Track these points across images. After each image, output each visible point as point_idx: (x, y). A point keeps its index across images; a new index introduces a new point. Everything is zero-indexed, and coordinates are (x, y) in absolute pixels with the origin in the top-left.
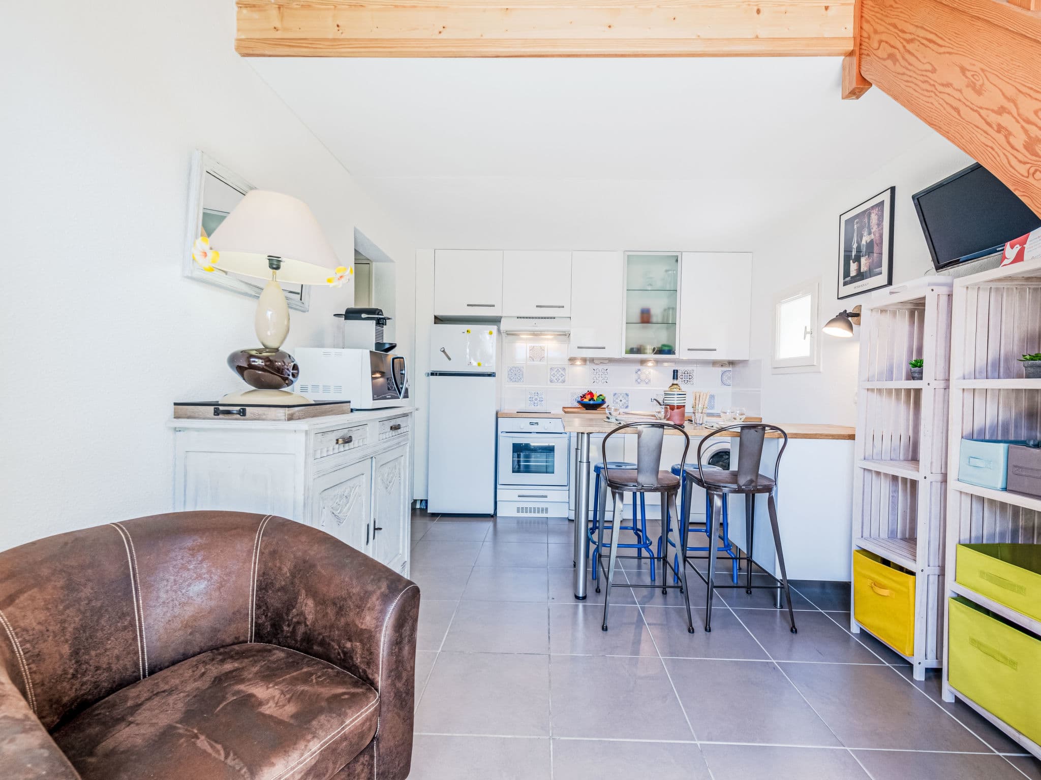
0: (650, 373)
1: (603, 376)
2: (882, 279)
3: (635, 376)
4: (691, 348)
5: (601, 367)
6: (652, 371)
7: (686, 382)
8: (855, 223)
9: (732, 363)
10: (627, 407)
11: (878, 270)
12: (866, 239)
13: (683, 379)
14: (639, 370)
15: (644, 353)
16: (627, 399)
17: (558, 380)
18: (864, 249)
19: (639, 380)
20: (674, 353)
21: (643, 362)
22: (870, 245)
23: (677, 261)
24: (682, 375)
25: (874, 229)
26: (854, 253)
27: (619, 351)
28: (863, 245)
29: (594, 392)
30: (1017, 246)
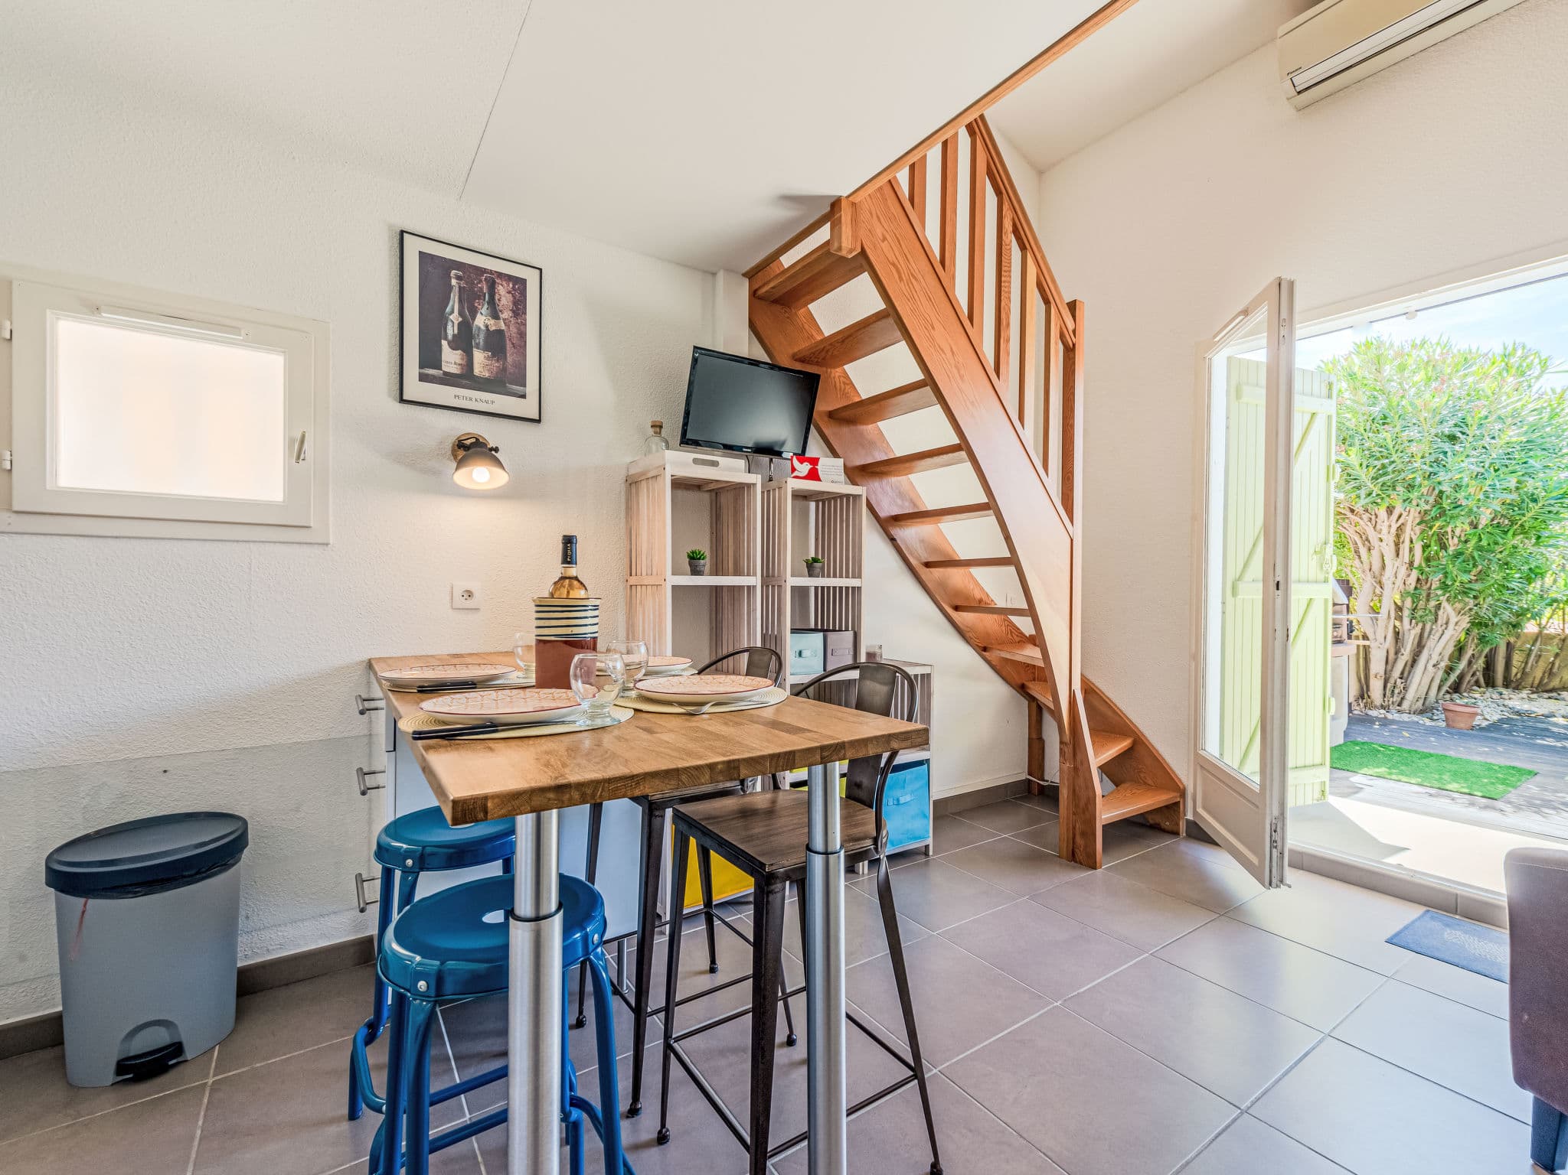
2: (527, 407)
8: (452, 275)
11: (516, 388)
12: (484, 321)
18: (482, 337)
22: (496, 340)
25: (505, 313)
28: (479, 329)
30: (806, 463)
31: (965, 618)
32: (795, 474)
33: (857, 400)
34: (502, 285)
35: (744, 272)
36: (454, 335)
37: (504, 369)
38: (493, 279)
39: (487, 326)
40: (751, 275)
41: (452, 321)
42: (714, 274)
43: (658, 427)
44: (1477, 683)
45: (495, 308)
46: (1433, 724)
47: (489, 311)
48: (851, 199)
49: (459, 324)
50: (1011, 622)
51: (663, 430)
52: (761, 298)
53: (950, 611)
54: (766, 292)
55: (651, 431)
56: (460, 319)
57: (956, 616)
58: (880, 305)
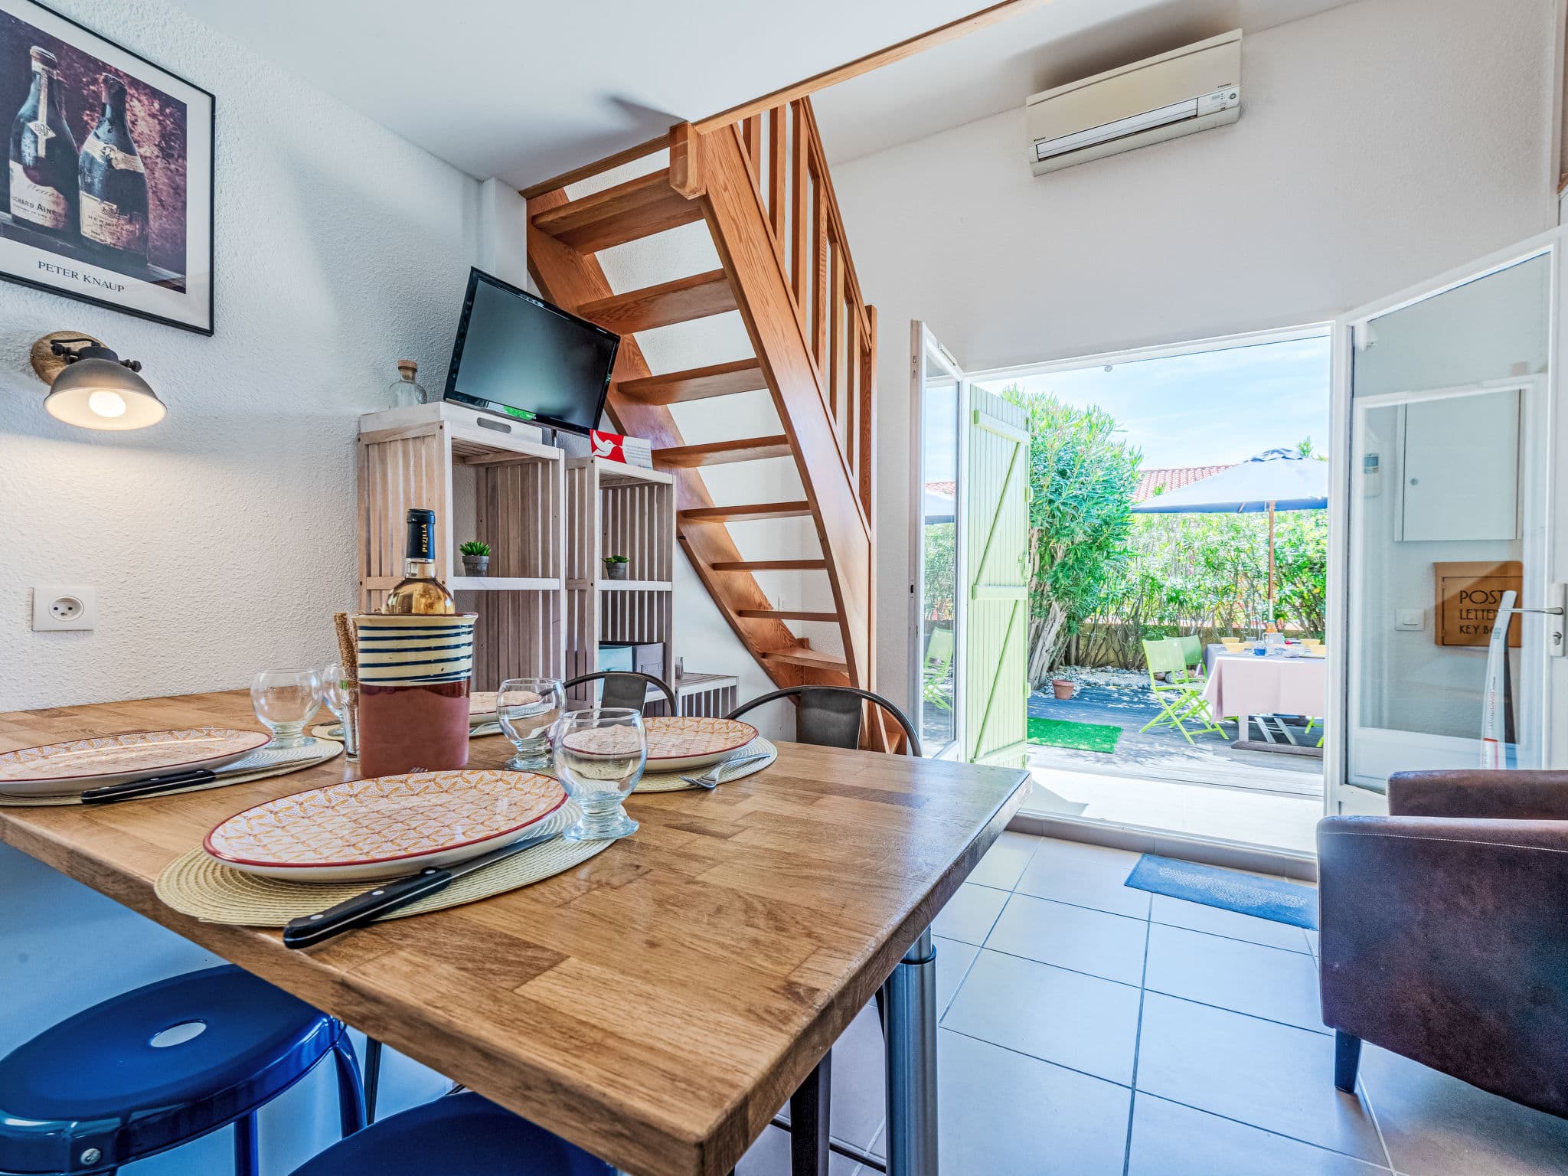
12: (102, 149)
18: (98, 174)
26: (32, 148)
28: (92, 160)
30: (608, 441)
31: (745, 623)
32: (597, 452)
33: (647, 376)
34: (139, 101)
35: (522, 189)
36: (37, 159)
37: (144, 238)
38: (121, 88)
39: (109, 160)
40: (530, 195)
41: (33, 133)
42: (480, 182)
43: (408, 370)
44: (1061, 664)
45: (125, 134)
46: (1046, 697)
47: (112, 136)
48: (697, 128)
49: (48, 141)
50: (784, 627)
51: (416, 374)
52: (541, 228)
53: (734, 616)
54: (552, 221)
55: (398, 375)
56: (51, 134)
57: (738, 620)
58: (715, 264)
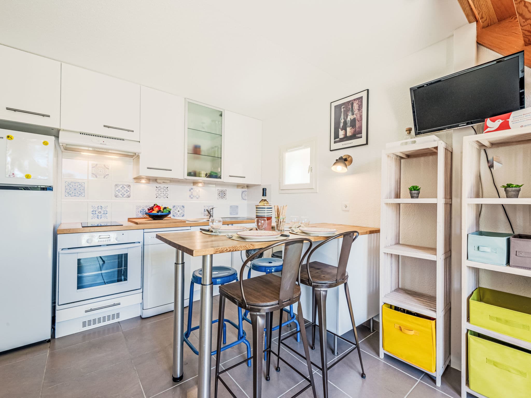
0: (199, 191)
1: (164, 192)
2: (363, 141)
3: (189, 193)
4: (231, 175)
5: (162, 186)
6: (201, 189)
7: (222, 198)
8: (342, 108)
9: (248, 186)
10: (183, 216)
11: (359, 135)
12: (350, 117)
13: (221, 196)
14: (192, 189)
15: (199, 177)
16: (183, 210)
17: (123, 195)
18: (349, 123)
19: (192, 196)
20: (220, 178)
21: (195, 183)
22: (353, 122)
23: (221, 115)
24: (220, 193)
25: (356, 112)
26: (342, 125)
27: (181, 174)
28: (348, 121)
29: (161, 206)
36: (342, 126)
37: (355, 131)
38: (353, 102)
39: (351, 119)
41: (342, 122)
43: (409, 130)
45: (353, 111)
47: (351, 114)
56: (344, 120)
